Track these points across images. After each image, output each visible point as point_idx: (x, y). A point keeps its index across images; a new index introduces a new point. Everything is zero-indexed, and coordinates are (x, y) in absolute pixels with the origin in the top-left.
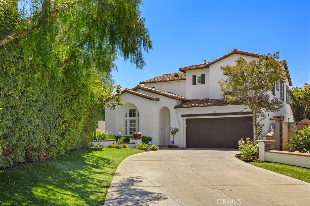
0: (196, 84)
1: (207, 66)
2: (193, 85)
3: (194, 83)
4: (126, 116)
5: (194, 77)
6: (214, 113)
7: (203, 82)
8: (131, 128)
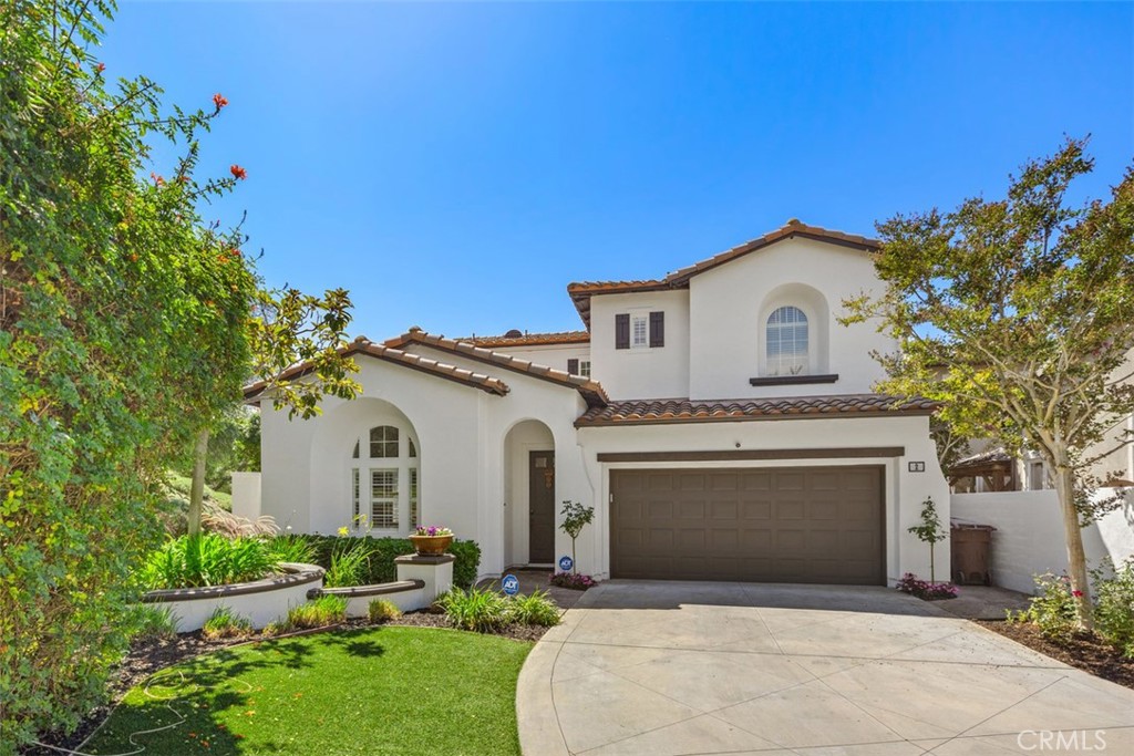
0: (628, 348)
1: (681, 283)
2: (617, 348)
3: (622, 342)
4: (356, 455)
5: (622, 322)
6: (735, 448)
7: (657, 340)
8: (378, 500)
